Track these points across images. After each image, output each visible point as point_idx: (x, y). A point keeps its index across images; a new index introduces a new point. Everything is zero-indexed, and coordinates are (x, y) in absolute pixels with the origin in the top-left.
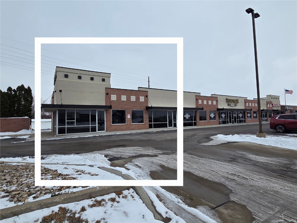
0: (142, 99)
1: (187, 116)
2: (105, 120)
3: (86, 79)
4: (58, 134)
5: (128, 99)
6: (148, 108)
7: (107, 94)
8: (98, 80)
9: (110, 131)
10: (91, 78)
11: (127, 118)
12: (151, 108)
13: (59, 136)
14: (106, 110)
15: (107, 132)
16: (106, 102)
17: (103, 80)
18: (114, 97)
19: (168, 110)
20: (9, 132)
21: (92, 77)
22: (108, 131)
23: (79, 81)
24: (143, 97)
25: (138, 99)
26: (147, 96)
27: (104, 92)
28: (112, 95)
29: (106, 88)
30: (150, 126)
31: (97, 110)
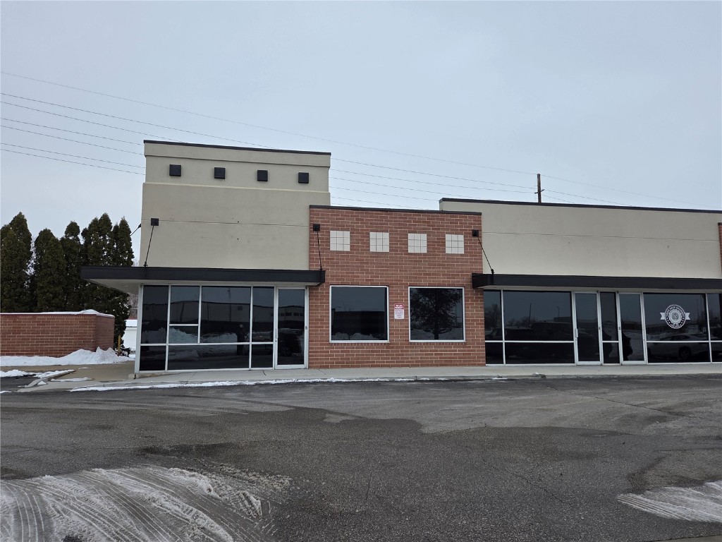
0: (455, 244)
1: (675, 317)
2: (306, 323)
3: (241, 178)
4: (140, 370)
5: (399, 243)
6: (480, 281)
7: (316, 228)
8: (283, 180)
9: (321, 367)
10: (259, 172)
11: (392, 320)
12: (492, 278)
13: (143, 377)
14: (310, 286)
15: (312, 370)
16: (311, 259)
17: (304, 179)
18: (340, 241)
19: (576, 290)
20: (41, 354)
21: (263, 168)
22: (315, 367)
23: (218, 184)
24: (461, 237)
25: (437, 244)
26: (476, 234)
27: (303, 220)
28: (333, 233)
29: (311, 207)
30: (493, 355)
31: (279, 286)
